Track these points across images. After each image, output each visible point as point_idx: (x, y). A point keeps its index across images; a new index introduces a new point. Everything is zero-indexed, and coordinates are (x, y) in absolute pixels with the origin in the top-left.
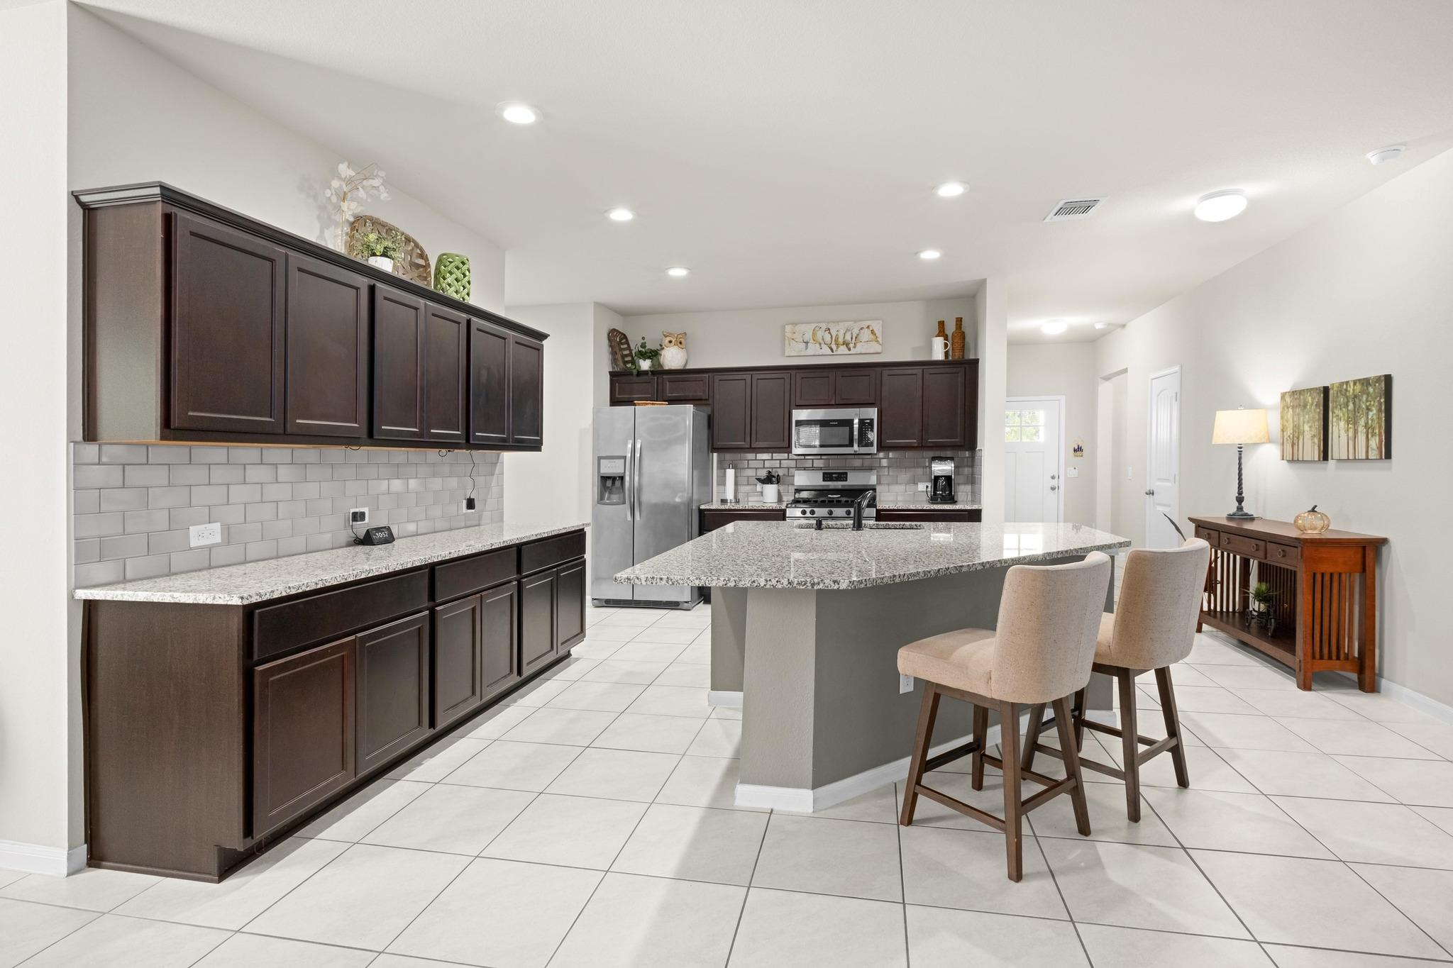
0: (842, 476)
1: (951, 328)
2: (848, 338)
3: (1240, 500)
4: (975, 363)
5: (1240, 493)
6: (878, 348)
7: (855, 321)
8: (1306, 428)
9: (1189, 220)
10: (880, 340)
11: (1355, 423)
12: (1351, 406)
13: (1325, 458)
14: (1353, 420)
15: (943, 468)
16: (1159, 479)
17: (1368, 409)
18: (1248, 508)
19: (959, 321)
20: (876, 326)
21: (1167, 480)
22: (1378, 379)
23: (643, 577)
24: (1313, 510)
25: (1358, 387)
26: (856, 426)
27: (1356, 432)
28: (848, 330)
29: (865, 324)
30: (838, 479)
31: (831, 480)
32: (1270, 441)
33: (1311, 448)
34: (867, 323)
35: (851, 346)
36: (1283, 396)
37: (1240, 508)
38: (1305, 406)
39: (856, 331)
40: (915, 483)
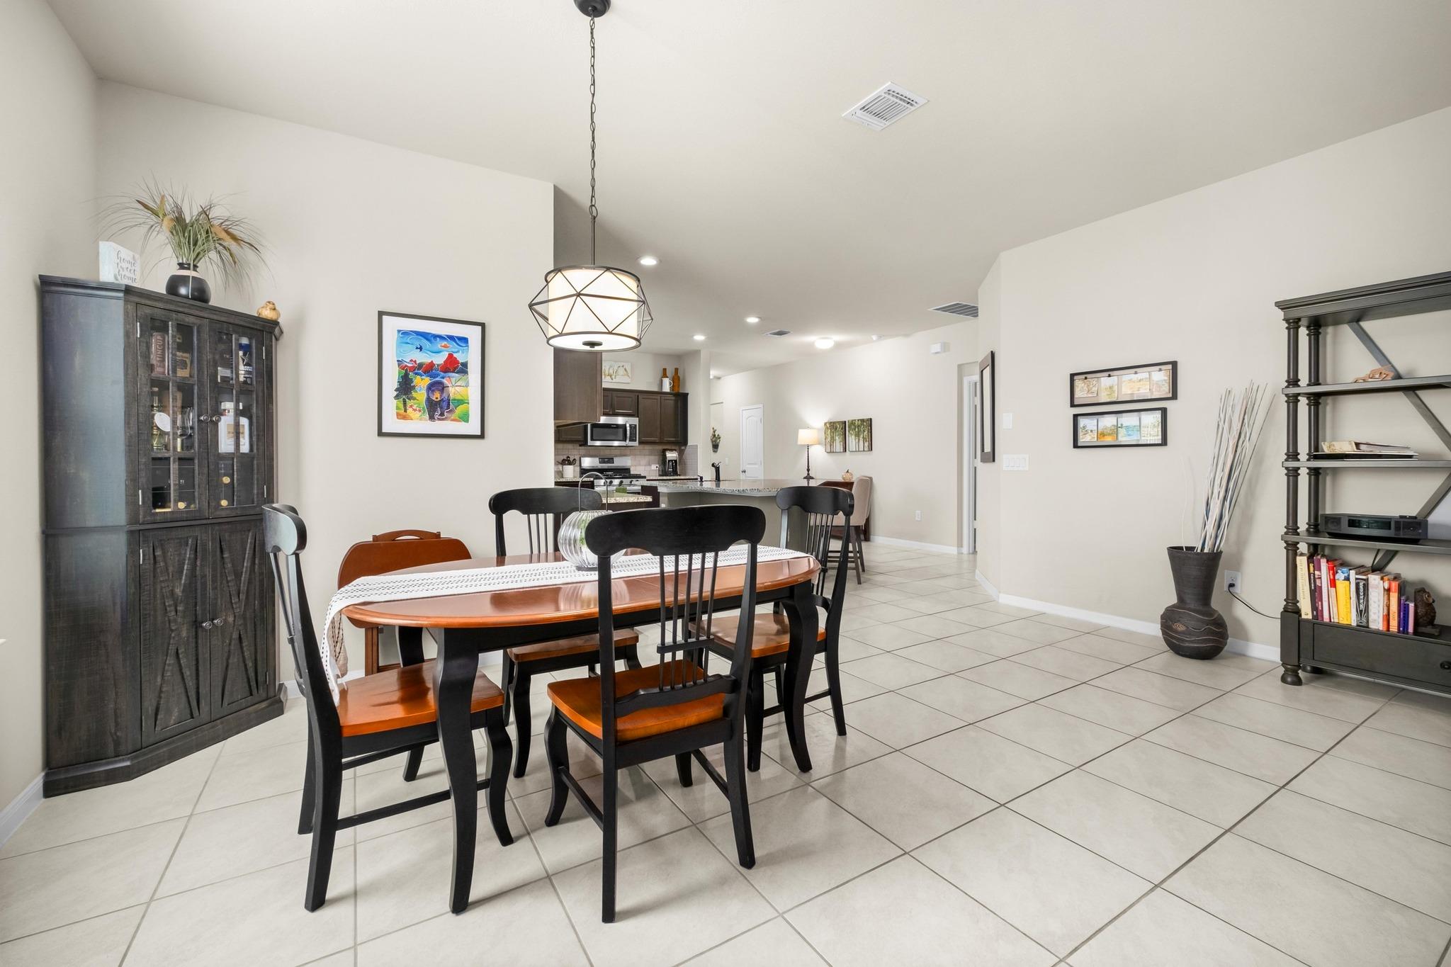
0: (611, 460)
1: (670, 372)
2: (611, 371)
3: (808, 470)
4: (685, 396)
5: (808, 467)
6: (628, 380)
7: (616, 362)
8: (837, 438)
9: (811, 345)
10: (630, 375)
11: (859, 436)
12: (857, 430)
13: (845, 450)
14: (858, 435)
15: (671, 455)
16: (749, 464)
17: (864, 431)
18: (812, 474)
19: (677, 370)
20: (628, 367)
21: (755, 464)
22: (868, 420)
23: (748, 489)
24: (848, 472)
25: (860, 422)
26: (628, 428)
27: (859, 440)
28: (611, 367)
29: (621, 364)
30: (608, 462)
31: (604, 462)
32: (819, 444)
33: (838, 446)
34: (623, 364)
35: (613, 377)
36: (825, 424)
37: (808, 474)
38: (836, 429)
39: (616, 368)
40: (650, 465)
